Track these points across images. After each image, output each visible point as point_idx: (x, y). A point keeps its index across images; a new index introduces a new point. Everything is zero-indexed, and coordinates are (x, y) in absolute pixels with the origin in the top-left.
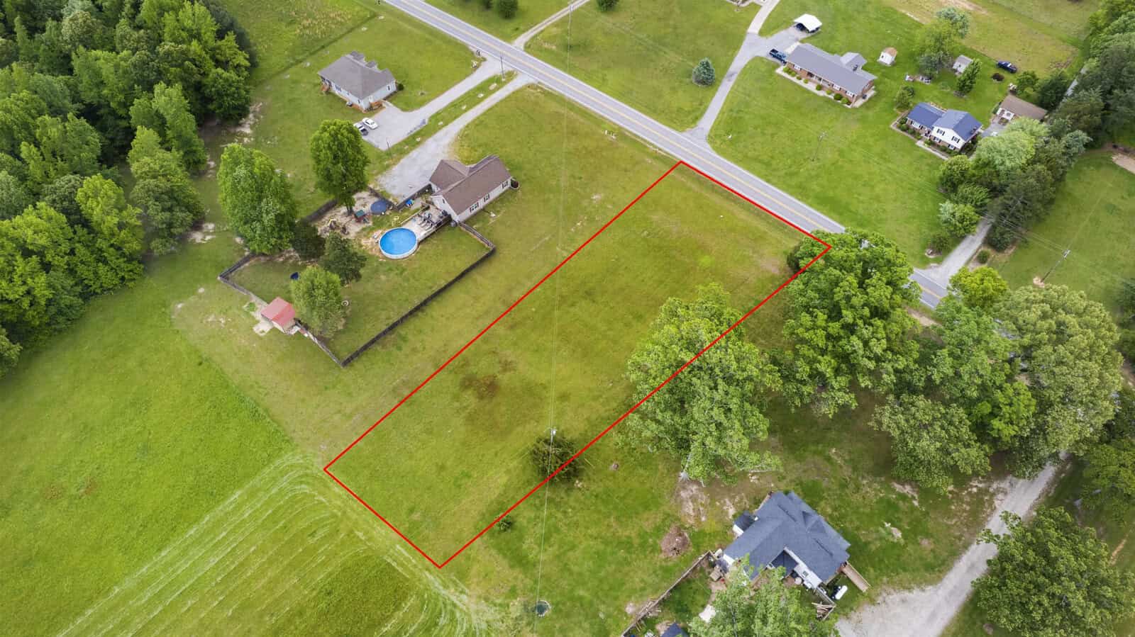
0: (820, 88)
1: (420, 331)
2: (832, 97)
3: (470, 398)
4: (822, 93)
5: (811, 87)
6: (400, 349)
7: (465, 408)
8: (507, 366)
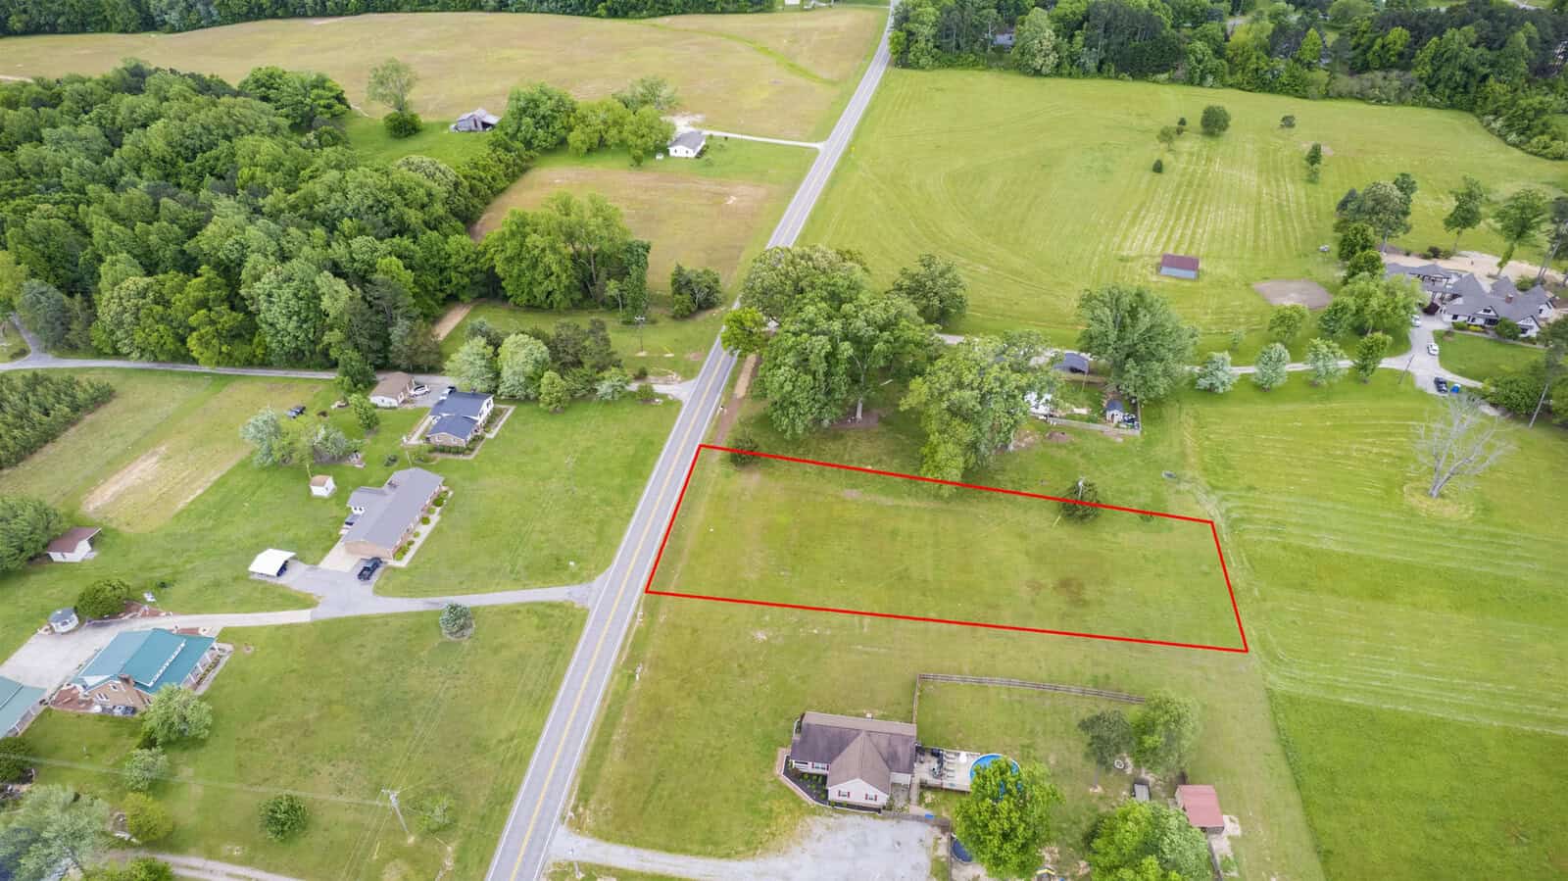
0: (425, 521)
1: (1075, 673)
2: (438, 509)
3: (1090, 593)
4: (435, 518)
5: (425, 530)
6: (1107, 677)
7: (1099, 591)
8: (1036, 586)
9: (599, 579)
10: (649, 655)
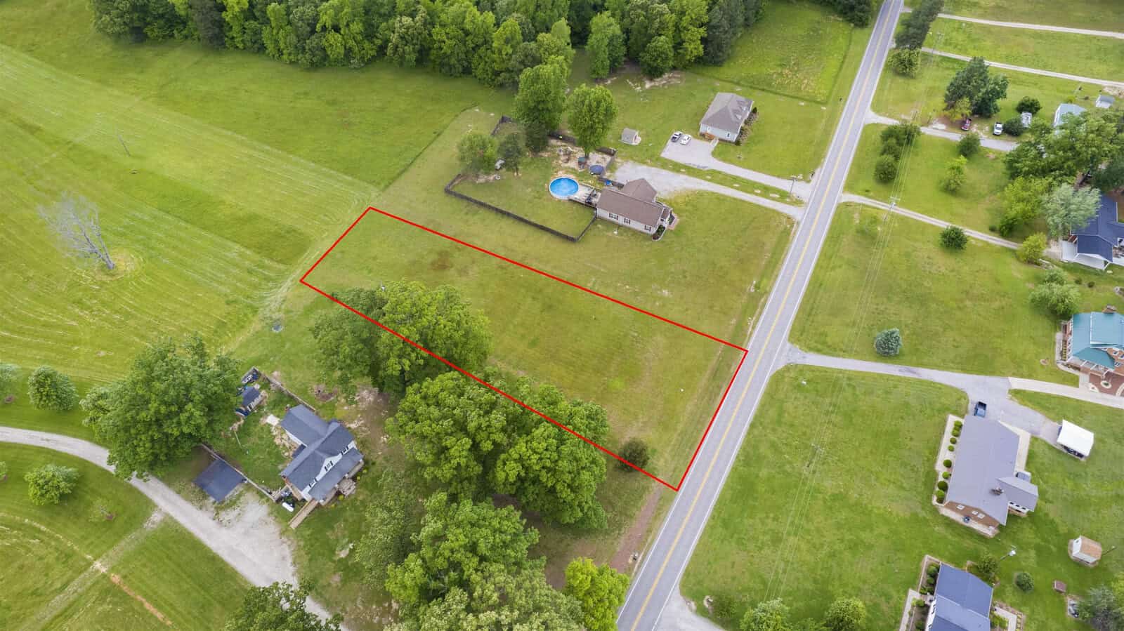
0: (948, 464)
1: (484, 220)
3: (431, 258)
7: (423, 258)
8: (462, 271)
9: (781, 366)
10: (745, 297)
